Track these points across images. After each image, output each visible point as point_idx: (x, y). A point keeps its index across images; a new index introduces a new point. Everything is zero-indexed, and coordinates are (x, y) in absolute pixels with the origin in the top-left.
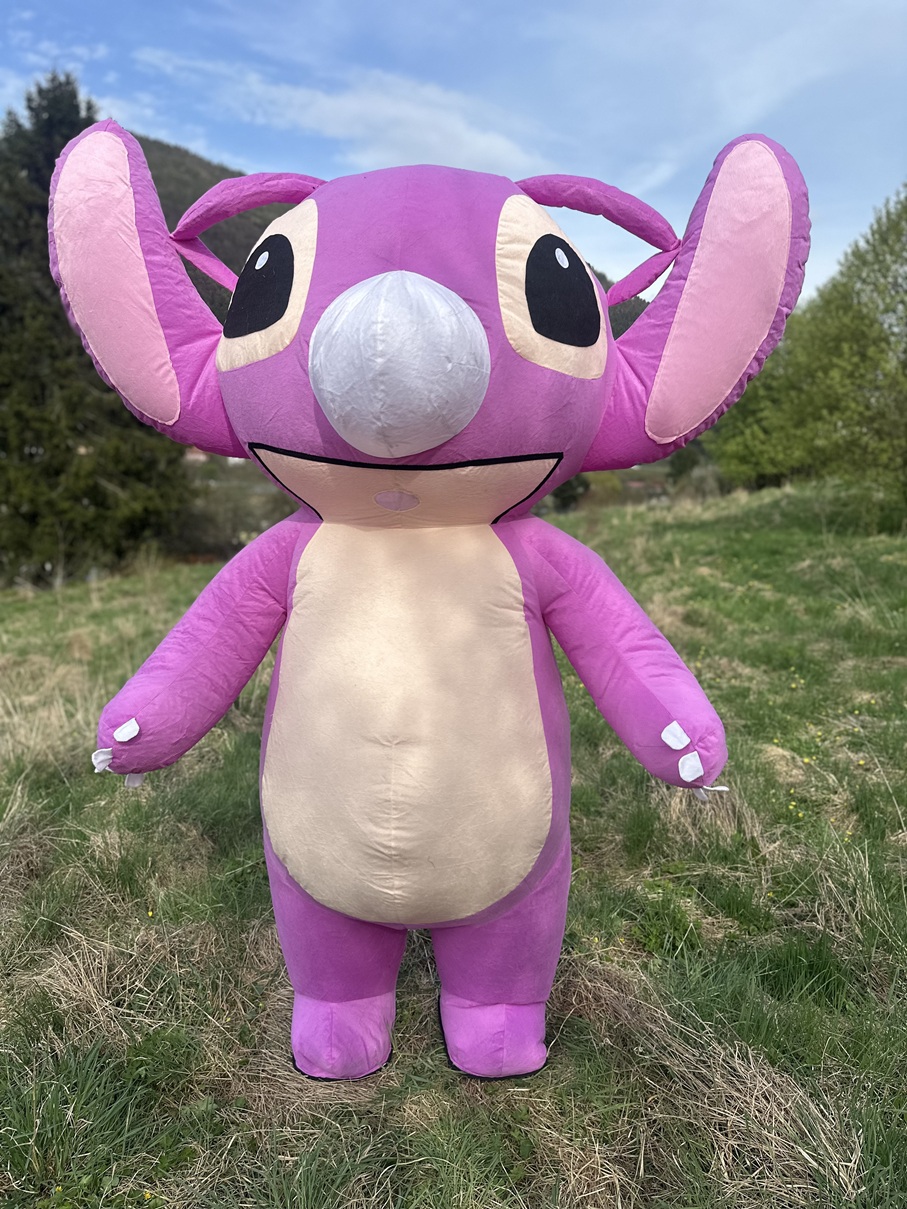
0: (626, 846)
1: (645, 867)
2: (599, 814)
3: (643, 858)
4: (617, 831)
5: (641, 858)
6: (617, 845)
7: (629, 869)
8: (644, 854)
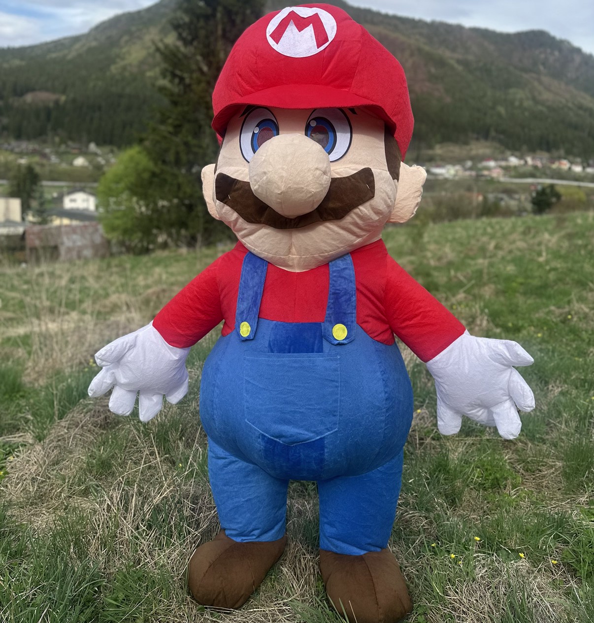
0: (566, 473)
1: (581, 494)
2: (544, 441)
3: (581, 485)
4: (558, 458)
5: (579, 485)
6: (556, 470)
7: (566, 494)
8: (582, 482)
